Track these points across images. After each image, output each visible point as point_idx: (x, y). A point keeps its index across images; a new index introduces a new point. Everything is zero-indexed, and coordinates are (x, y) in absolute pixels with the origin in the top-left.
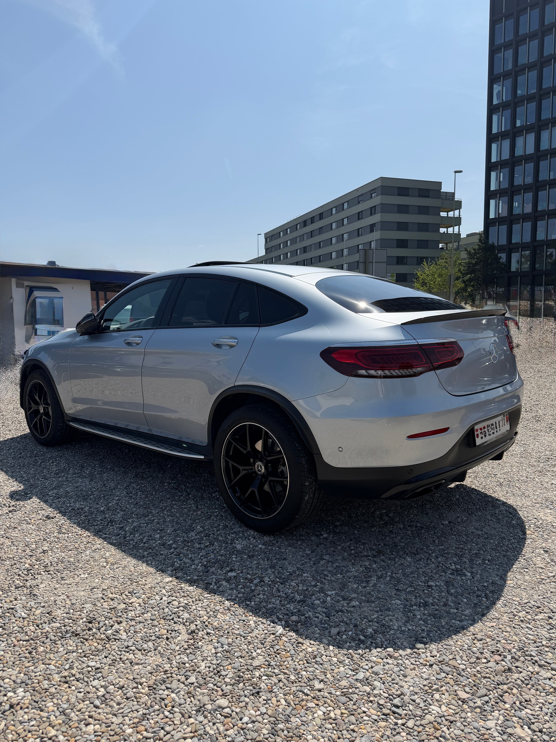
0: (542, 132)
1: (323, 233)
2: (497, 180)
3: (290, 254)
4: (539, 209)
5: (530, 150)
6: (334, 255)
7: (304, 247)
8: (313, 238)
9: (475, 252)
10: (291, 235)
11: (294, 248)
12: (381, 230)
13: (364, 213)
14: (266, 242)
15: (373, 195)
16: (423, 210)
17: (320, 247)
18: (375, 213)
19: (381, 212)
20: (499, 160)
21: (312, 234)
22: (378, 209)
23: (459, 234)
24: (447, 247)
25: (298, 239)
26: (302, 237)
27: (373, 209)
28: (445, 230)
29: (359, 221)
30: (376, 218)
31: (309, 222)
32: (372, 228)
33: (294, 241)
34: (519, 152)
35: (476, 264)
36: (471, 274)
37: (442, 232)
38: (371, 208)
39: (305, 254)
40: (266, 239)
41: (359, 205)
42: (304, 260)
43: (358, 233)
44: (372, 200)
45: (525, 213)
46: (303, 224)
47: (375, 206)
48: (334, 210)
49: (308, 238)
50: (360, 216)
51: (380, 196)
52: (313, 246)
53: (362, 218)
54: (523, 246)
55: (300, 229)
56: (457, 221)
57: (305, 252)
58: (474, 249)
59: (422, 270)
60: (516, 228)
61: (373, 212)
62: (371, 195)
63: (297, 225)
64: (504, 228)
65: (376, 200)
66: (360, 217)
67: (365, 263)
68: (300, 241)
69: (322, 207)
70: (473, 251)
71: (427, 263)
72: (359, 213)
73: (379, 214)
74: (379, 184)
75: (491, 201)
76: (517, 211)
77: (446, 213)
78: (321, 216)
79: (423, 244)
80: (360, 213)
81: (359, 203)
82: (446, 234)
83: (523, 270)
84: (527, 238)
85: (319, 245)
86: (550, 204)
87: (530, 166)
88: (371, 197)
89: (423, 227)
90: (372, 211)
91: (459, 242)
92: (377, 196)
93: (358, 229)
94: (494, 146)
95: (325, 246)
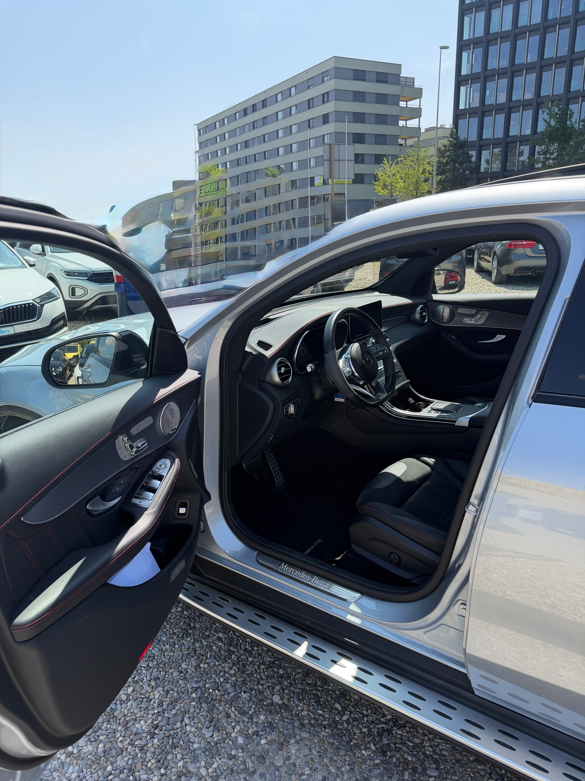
0: (521, 3)
1: (267, 124)
2: (468, 62)
3: (230, 149)
4: (514, 98)
5: (508, 26)
6: (281, 151)
7: (246, 141)
8: (256, 130)
9: (446, 150)
10: (229, 127)
11: (233, 141)
12: (336, 121)
13: (315, 100)
14: (200, 134)
15: (325, 79)
16: (381, 99)
17: (264, 142)
18: (328, 101)
19: (335, 100)
20: (472, 37)
21: (254, 126)
22: (331, 96)
23: (419, 128)
24: (406, 144)
25: (238, 131)
26: (242, 129)
27: (326, 96)
28: (404, 122)
29: (310, 110)
30: (330, 107)
31: (249, 110)
32: (325, 119)
33: (233, 133)
34: (494, 28)
35: (447, 163)
36: (441, 175)
37: (401, 126)
38: (323, 95)
39: (247, 149)
40: (199, 131)
41: (309, 90)
42: (246, 157)
43: (309, 124)
44: (324, 84)
45: (498, 103)
46: (242, 112)
47: (328, 93)
48: (279, 96)
49: (250, 130)
50: (310, 104)
51: (333, 81)
52: (256, 140)
53: (313, 107)
54: (495, 143)
55: (239, 118)
56: (417, 113)
57: (247, 146)
58: (445, 146)
59: (382, 170)
60: (488, 120)
61: (326, 100)
62: (323, 78)
63: (235, 114)
64: (475, 121)
65: (330, 85)
66: (311, 106)
67: (330, 160)
68: (241, 134)
69: (265, 92)
70: (443, 148)
71: (388, 162)
72: (309, 100)
73: (333, 102)
74: (332, 65)
75: (461, 88)
76: (489, 100)
77: (405, 103)
78: (264, 104)
79: (381, 139)
80: (311, 101)
81: (309, 88)
82: (405, 127)
83: (493, 170)
84: (499, 134)
85: (263, 139)
86: (526, 93)
87: (506, 46)
88: (323, 81)
89: (381, 119)
90: (325, 98)
91: (419, 138)
92: (330, 80)
93: (309, 120)
94: (467, 19)
95: (270, 140)
